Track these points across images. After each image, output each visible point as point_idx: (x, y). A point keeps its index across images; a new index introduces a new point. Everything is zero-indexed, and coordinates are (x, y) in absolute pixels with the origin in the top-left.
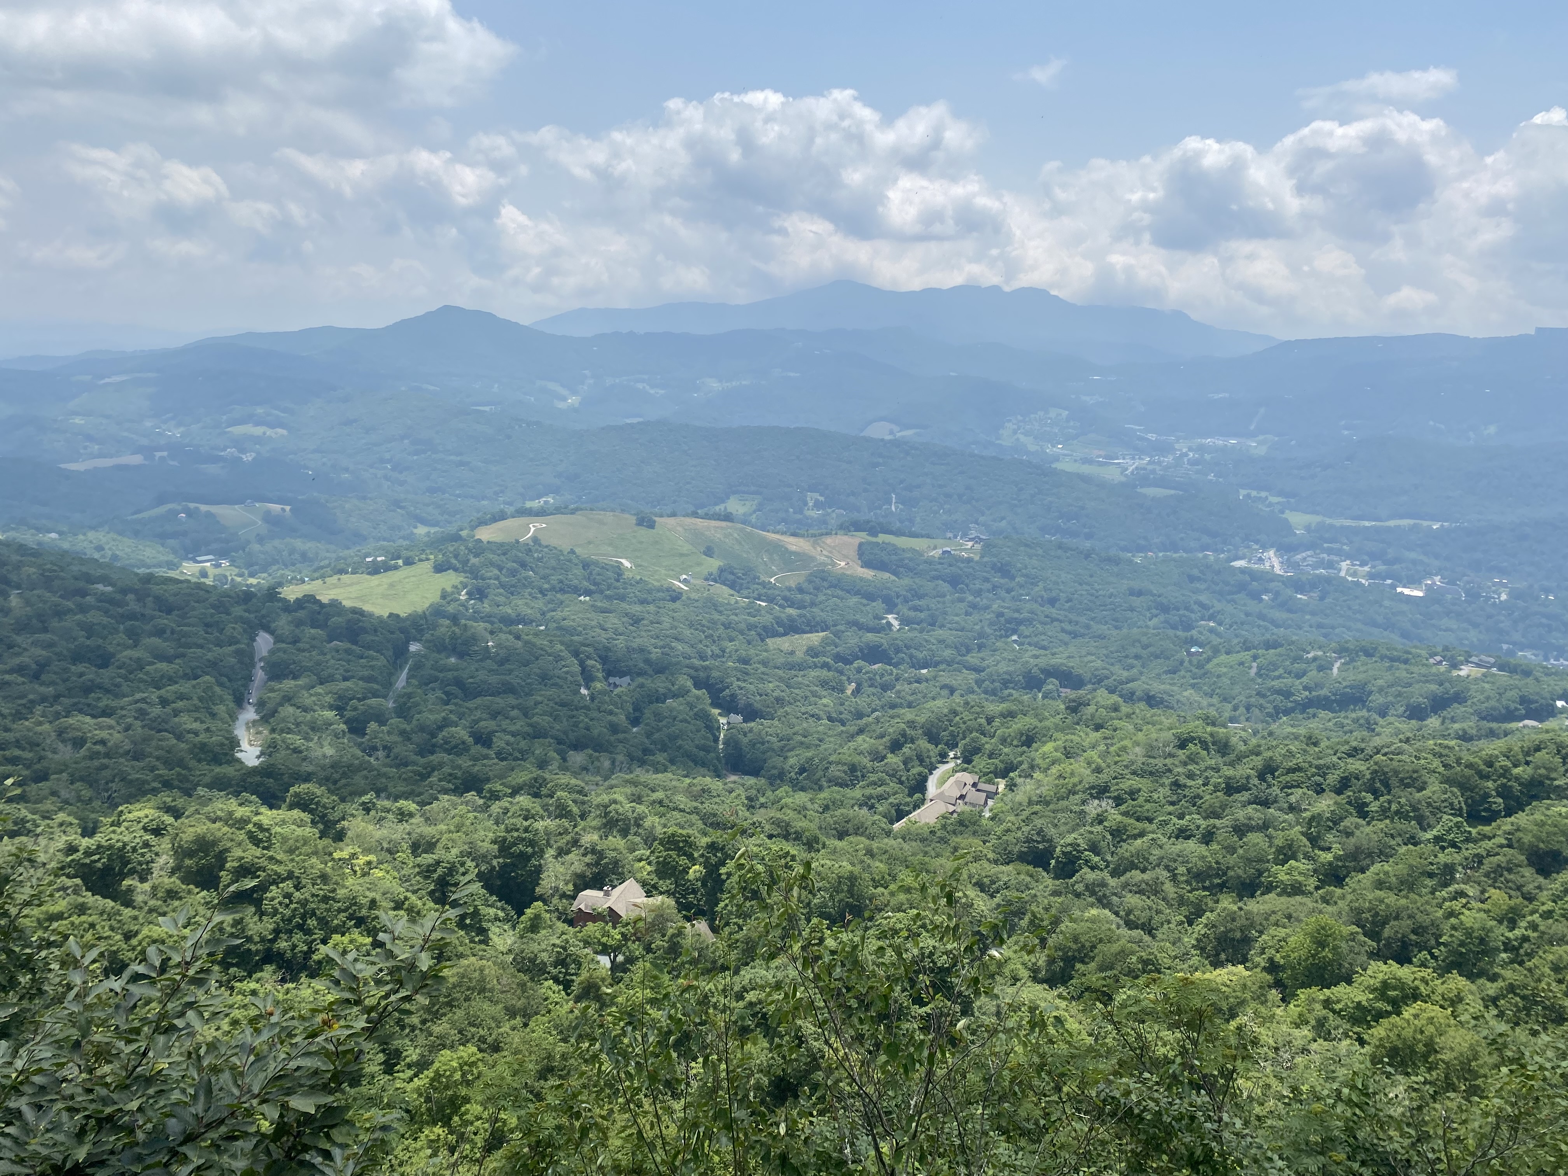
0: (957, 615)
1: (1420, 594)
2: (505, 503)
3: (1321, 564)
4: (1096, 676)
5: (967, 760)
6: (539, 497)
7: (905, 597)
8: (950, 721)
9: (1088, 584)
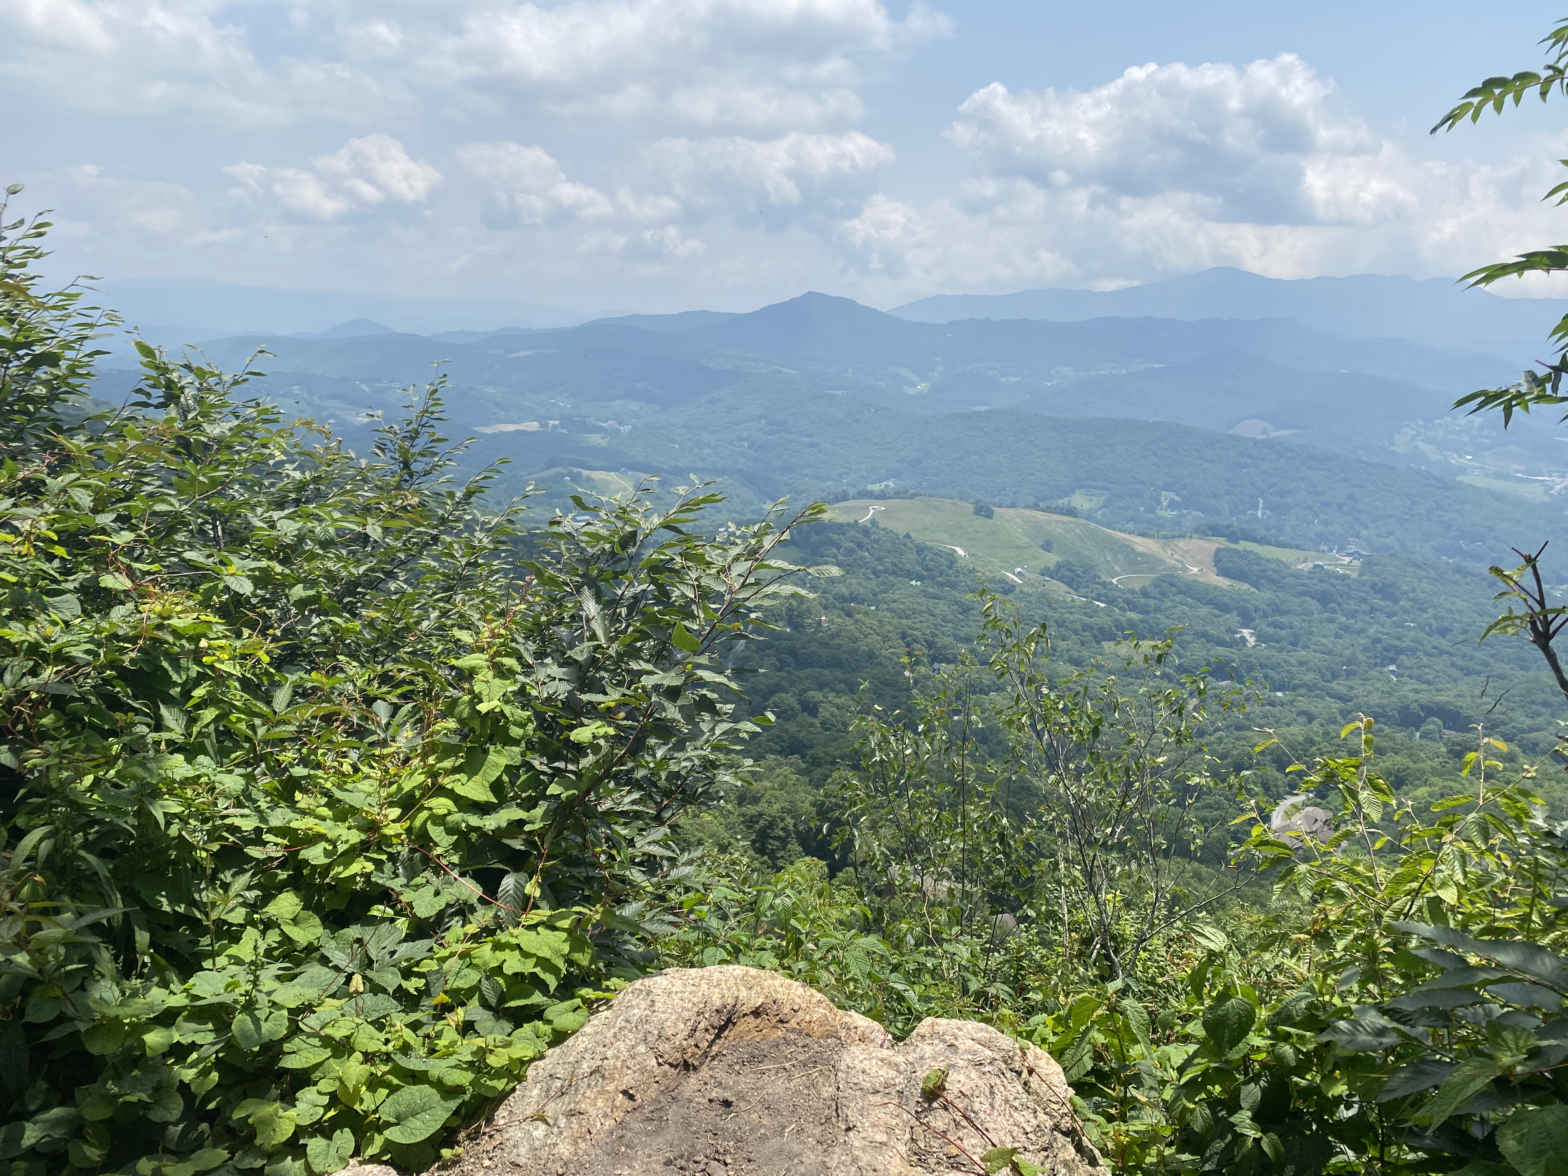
2: (848, 484)
6: (880, 481)
7: (1264, 611)
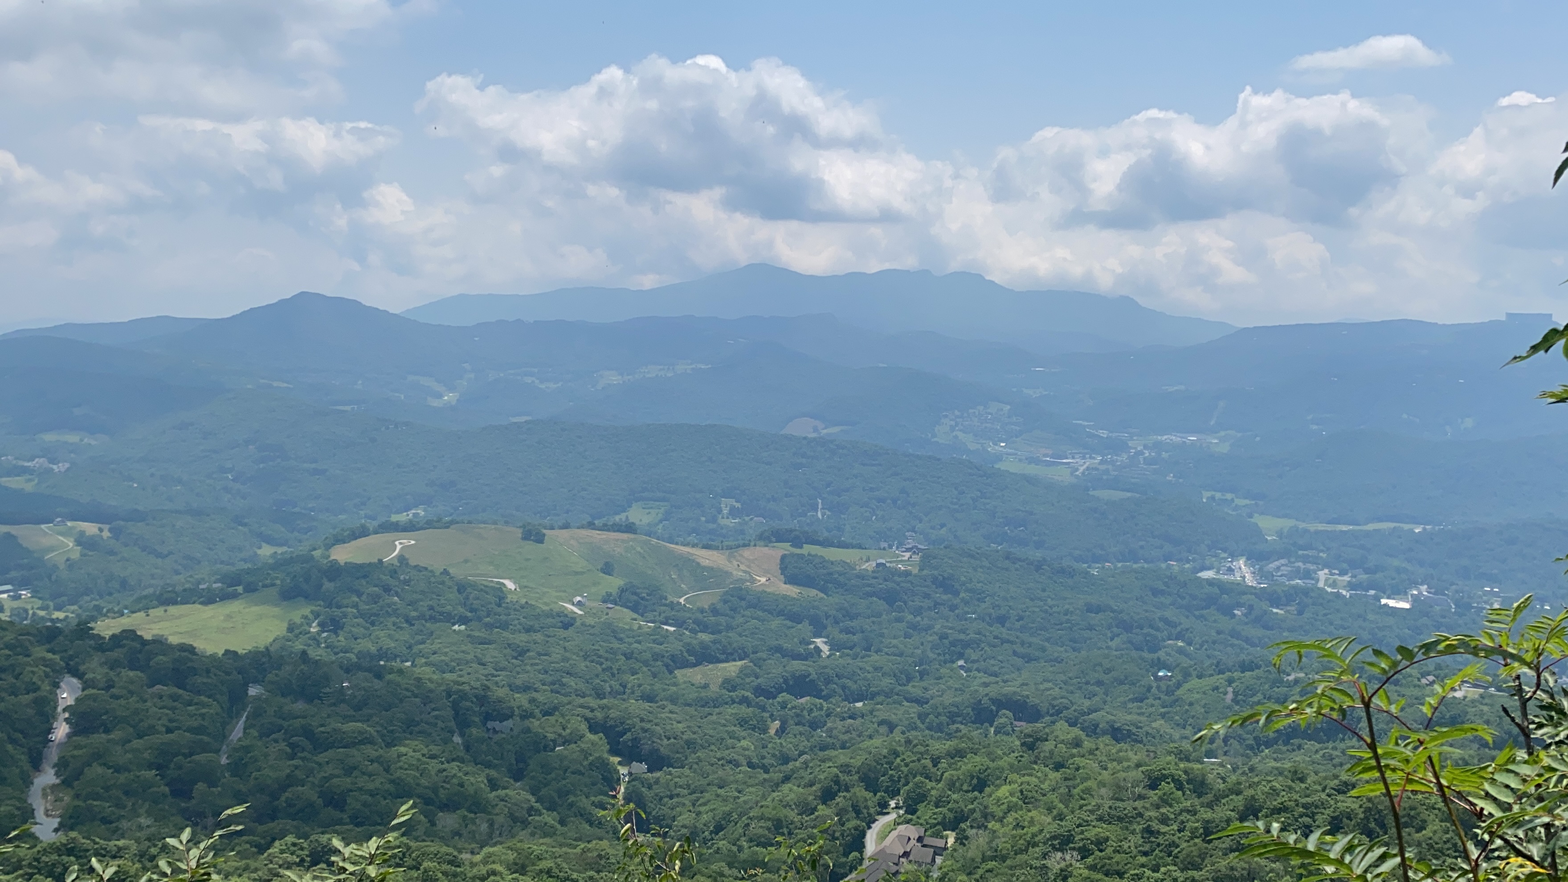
0: (895, 637)
1: (1406, 606)
2: (367, 517)
3: (1297, 574)
4: (1054, 707)
5: (911, 810)
6: (407, 509)
7: (835, 617)
8: (890, 763)
9: (1040, 599)
